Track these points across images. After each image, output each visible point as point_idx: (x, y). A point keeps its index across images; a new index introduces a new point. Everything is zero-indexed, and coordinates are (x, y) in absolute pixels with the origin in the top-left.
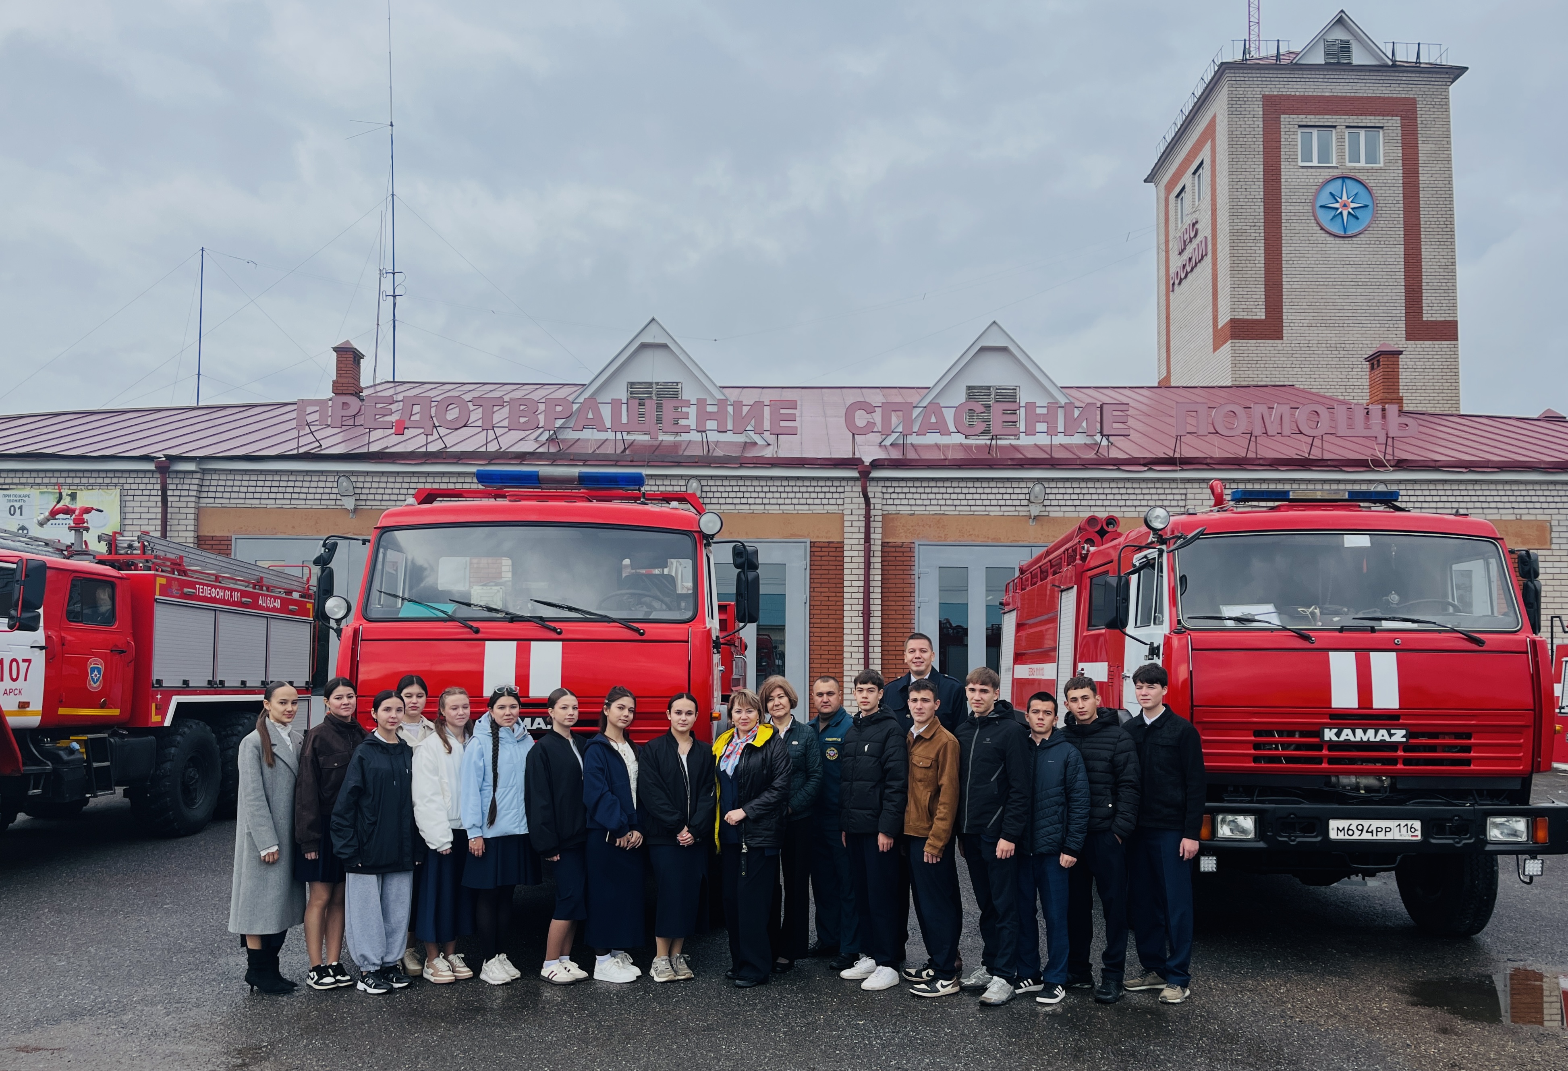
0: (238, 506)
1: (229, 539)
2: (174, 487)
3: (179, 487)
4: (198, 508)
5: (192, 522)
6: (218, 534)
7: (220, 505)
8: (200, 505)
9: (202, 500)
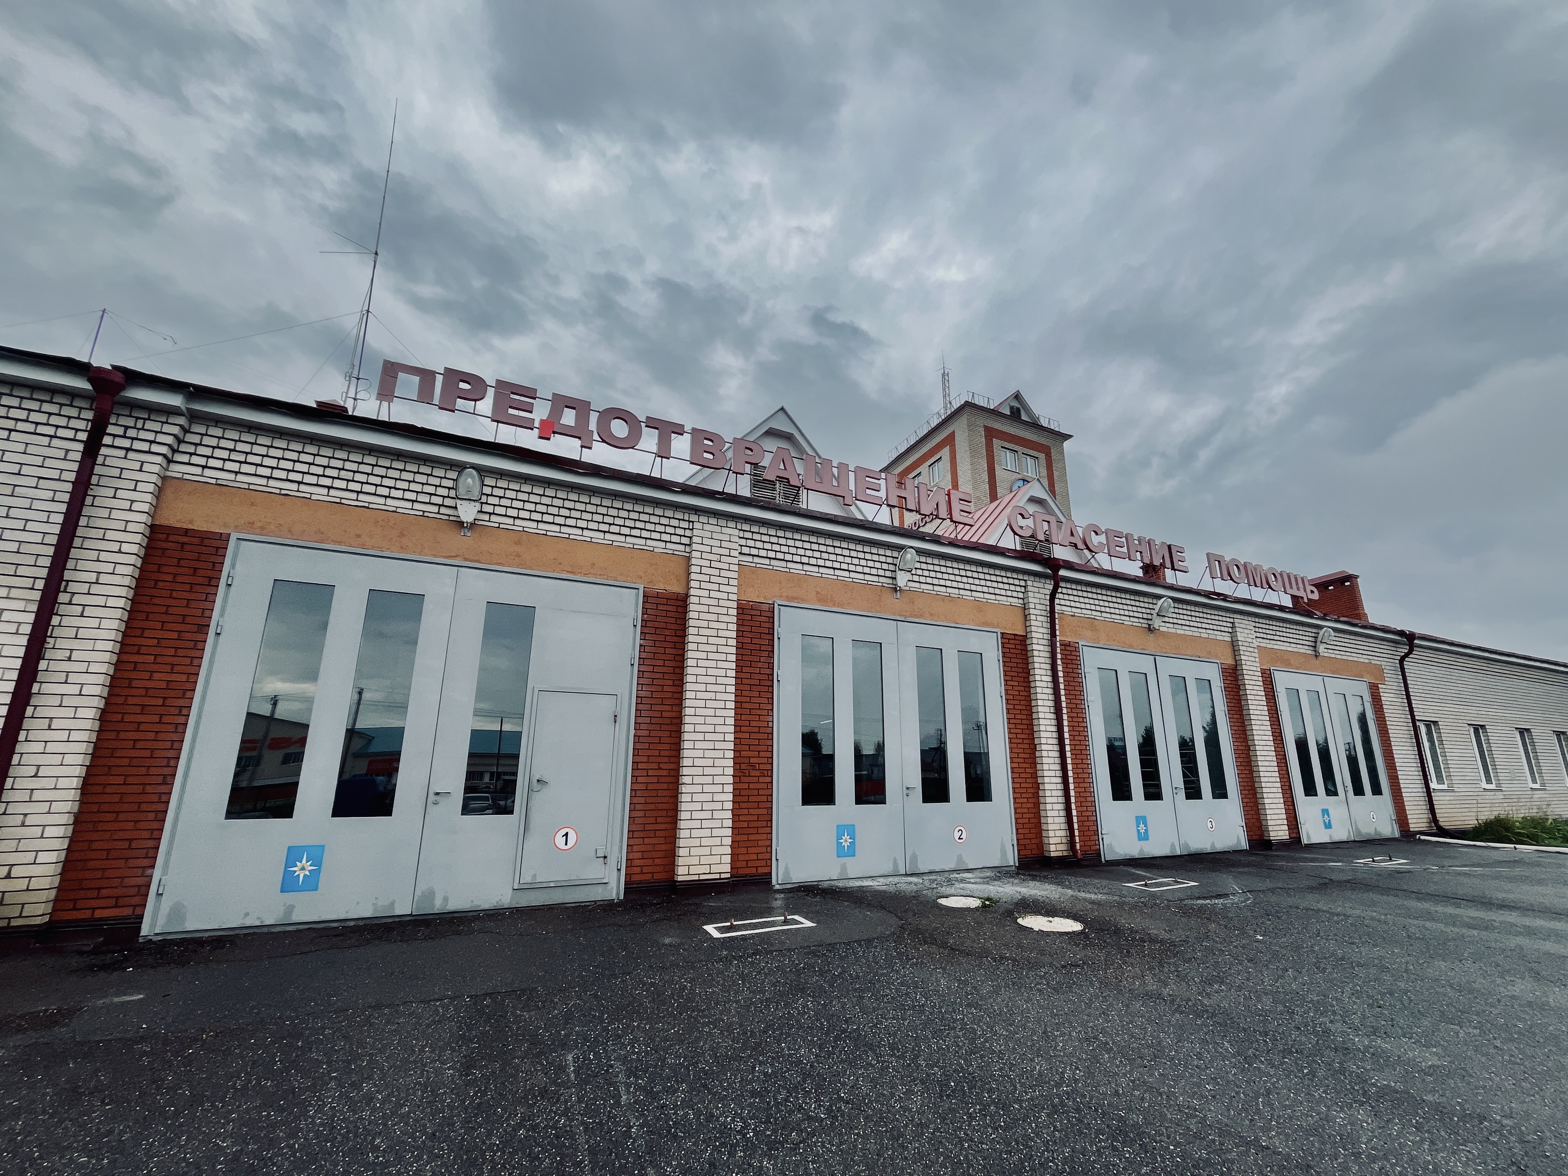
0: (252, 487)
1: (224, 539)
2: (120, 431)
3: (131, 433)
4: (164, 478)
5: (149, 498)
6: (200, 525)
7: (213, 481)
8: (169, 474)
9: (173, 467)
